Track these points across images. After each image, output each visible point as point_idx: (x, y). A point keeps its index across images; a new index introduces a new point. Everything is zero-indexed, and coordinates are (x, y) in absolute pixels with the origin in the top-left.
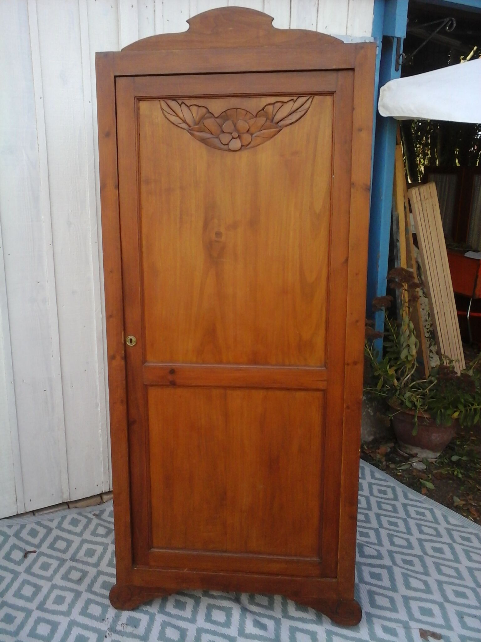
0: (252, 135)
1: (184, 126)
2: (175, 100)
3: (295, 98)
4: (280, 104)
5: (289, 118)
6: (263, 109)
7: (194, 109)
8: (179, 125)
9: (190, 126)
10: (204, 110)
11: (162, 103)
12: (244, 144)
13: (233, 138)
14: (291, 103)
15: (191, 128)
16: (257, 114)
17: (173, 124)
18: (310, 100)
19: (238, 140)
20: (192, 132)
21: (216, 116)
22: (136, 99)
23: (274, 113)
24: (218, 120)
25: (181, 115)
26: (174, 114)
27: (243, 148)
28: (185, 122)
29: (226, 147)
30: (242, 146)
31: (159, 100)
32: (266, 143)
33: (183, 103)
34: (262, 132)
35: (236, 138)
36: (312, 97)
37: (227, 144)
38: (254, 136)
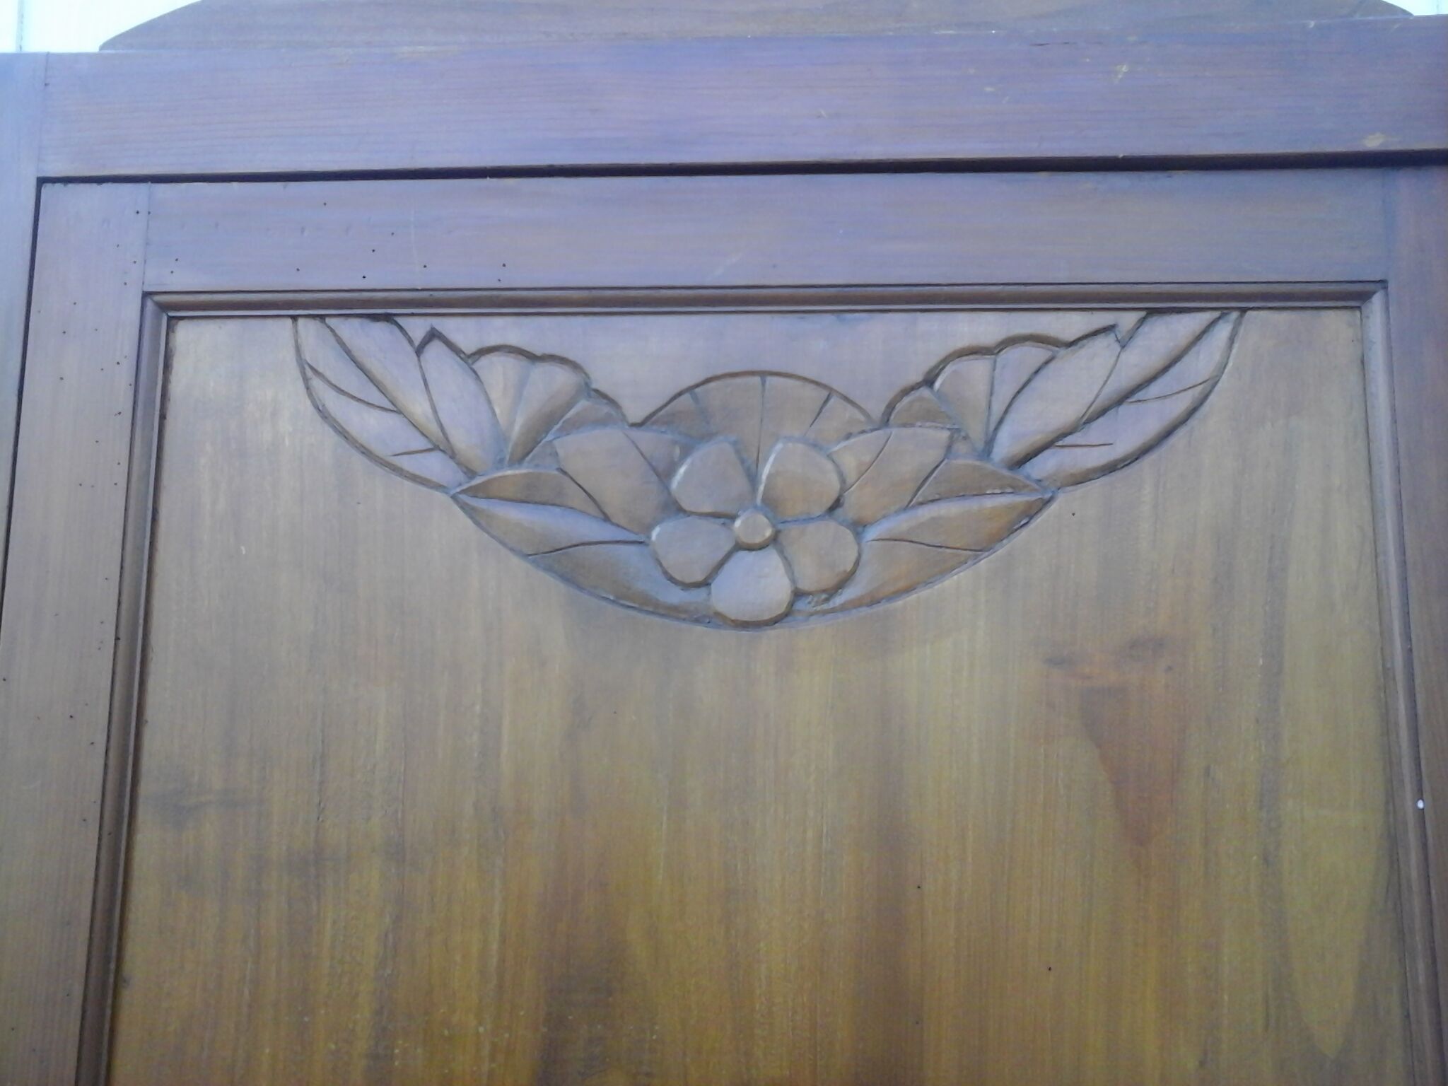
0: (858, 527)
1: (435, 466)
2: (388, 318)
3: (1127, 320)
4: (1036, 354)
5: (1095, 432)
6: (929, 381)
7: (498, 371)
8: (406, 463)
9: (471, 473)
10: (562, 379)
11: (309, 329)
12: (805, 585)
13: (740, 547)
14: (1103, 348)
15: (477, 481)
16: (891, 407)
17: (366, 452)
18: (1223, 331)
19: (772, 559)
20: (480, 504)
21: (635, 412)
22: (150, 305)
23: (998, 408)
24: (646, 438)
25: (419, 407)
26: (376, 397)
27: (801, 605)
28: (442, 446)
29: (697, 596)
30: (798, 594)
31: (294, 318)
32: (949, 583)
33: (433, 335)
34: (926, 513)
35: (761, 547)
36: (1235, 315)
37: (706, 583)
38: (872, 534)
